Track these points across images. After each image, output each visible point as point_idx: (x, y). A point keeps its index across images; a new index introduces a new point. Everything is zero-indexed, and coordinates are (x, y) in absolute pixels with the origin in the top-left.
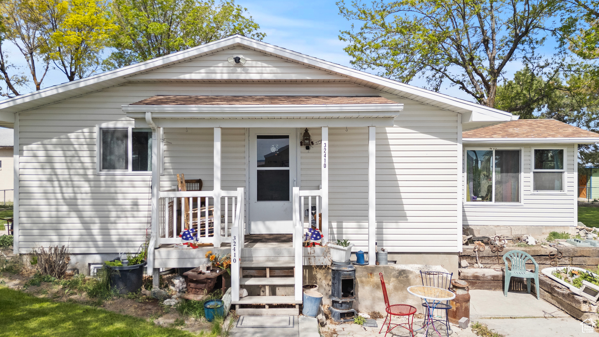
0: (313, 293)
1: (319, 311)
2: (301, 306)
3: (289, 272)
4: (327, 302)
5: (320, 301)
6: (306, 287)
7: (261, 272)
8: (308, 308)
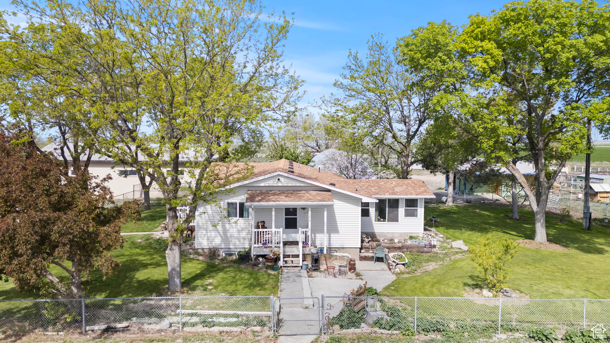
0: (305, 263)
1: (307, 268)
2: (302, 267)
3: (297, 256)
4: (310, 266)
5: (308, 265)
6: (303, 261)
7: (288, 256)
8: (304, 267)
